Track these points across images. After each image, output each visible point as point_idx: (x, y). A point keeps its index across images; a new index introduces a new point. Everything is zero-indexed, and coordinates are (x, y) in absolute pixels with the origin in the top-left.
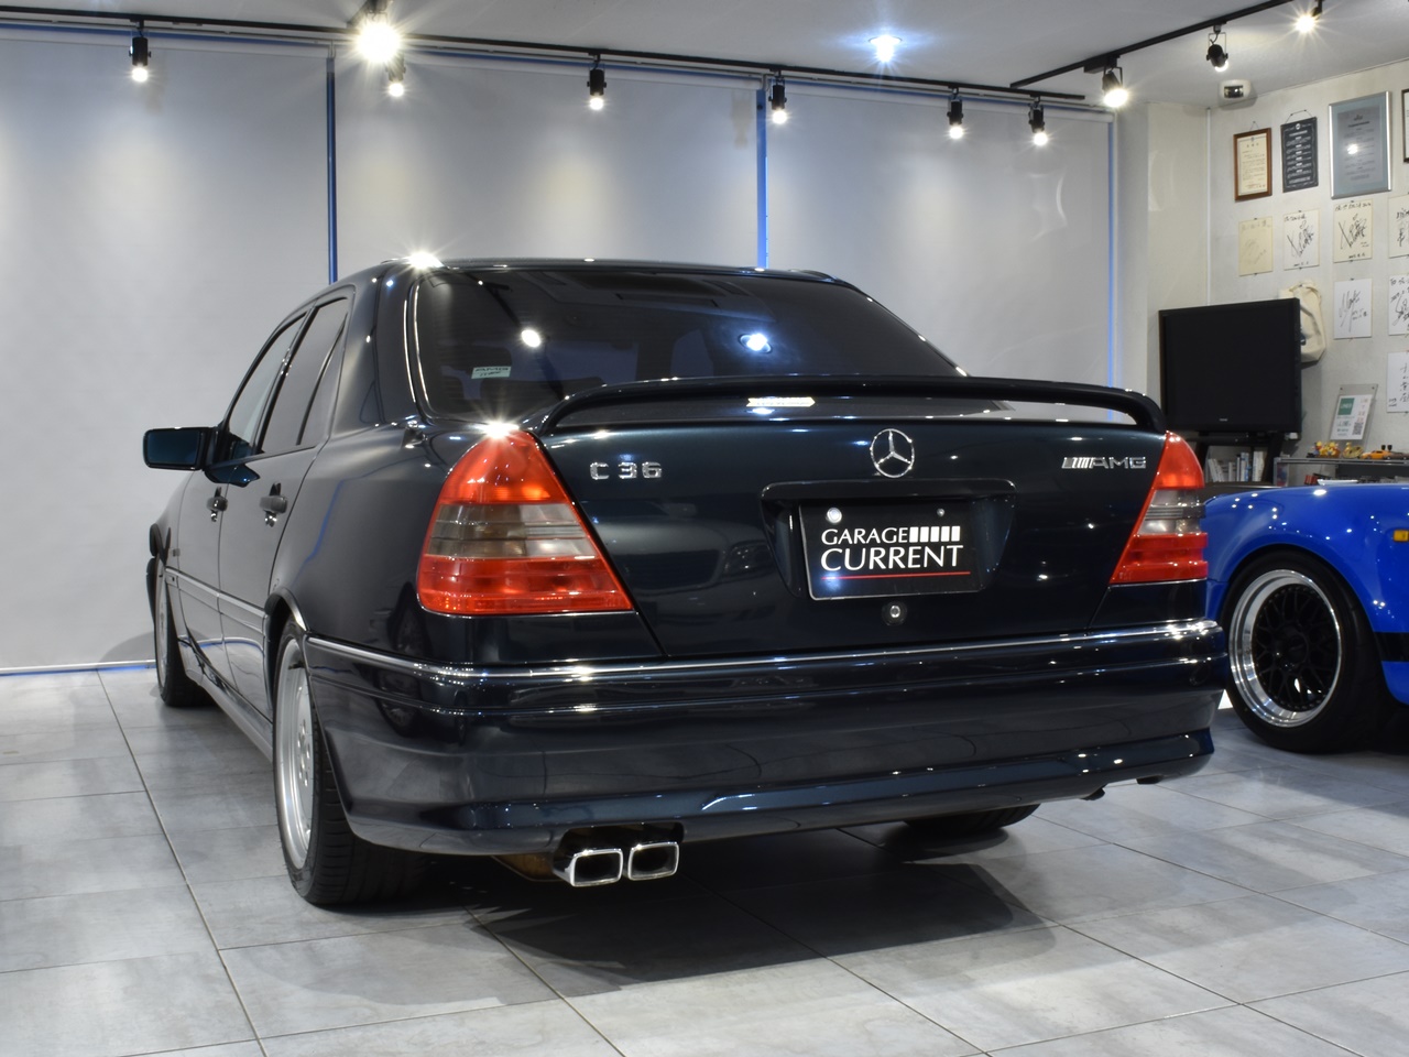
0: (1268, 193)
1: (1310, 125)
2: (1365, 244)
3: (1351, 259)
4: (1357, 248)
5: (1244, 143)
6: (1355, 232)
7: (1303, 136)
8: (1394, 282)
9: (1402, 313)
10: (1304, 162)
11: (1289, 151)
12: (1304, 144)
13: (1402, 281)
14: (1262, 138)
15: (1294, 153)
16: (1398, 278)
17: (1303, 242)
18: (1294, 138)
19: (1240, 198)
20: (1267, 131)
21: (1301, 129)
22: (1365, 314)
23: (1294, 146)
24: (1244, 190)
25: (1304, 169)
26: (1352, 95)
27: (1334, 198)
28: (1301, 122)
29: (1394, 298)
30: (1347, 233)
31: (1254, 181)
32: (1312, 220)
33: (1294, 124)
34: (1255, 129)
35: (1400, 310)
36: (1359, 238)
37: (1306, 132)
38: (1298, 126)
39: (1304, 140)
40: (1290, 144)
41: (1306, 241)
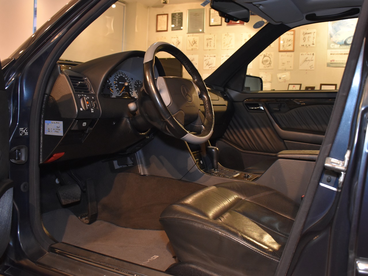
0: (167, 31)
1: (181, 14)
2: (196, 46)
3: (192, 49)
4: (194, 47)
5: (159, 17)
6: (193, 42)
7: (179, 17)
8: (205, 56)
9: (207, 64)
10: (178, 24)
11: (174, 20)
12: (179, 19)
13: (208, 56)
14: (166, 17)
15: (175, 21)
16: (206, 55)
17: (177, 44)
18: (175, 17)
19: (157, 31)
20: (167, 15)
21: (178, 15)
22: (196, 64)
23: (175, 19)
24: (159, 29)
25: (178, 25)
26: (194, 8)
27: (188, 33)
28: (178, 13)
29: (205, 60)
30: (191, 43)
31: (162, 26)
32: (180, 39)
33: (176, 14)
34: (163, 13)
35: (207, 63)
36: (195, 44)
37: (179, 16)
38: (177, 14)
39: (179, 18)
40: (174, 18)
41: (178, 44)
